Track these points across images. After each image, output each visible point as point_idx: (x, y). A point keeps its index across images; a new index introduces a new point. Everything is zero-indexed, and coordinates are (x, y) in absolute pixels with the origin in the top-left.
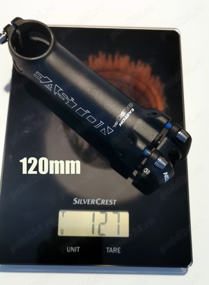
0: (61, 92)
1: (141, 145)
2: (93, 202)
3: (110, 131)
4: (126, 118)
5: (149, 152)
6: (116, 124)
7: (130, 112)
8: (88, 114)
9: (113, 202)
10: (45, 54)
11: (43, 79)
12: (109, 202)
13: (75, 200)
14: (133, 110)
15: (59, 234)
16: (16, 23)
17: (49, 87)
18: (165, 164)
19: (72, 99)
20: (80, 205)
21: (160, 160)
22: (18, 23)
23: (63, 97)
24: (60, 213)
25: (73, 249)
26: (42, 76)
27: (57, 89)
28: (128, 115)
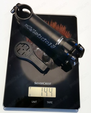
0: (35, 32)
1: (66, 52)
2: (42, 84)
3: (54, 46)
4: (60, 41)
5: (69, 54)
6: (57, 44)
7: (62, 39)
8: (46, 40)
9: (50, 84)
10: (29, 17)
11: (28, 27)
12: (48, 84)
13: (35, 83)
14: (63, 38)
15: (29, 96)
16: (18, 5)
17: (31, 30)
18: (75, 59)
19: (40, 35)
20: (37, 84)
21: (73, 57)
22: (19, 5)
23: (36, 34)
24: (29, 88)
25: (34, 102)
26: (28, 26)
27: (34, 31)
28: (61, 40)
